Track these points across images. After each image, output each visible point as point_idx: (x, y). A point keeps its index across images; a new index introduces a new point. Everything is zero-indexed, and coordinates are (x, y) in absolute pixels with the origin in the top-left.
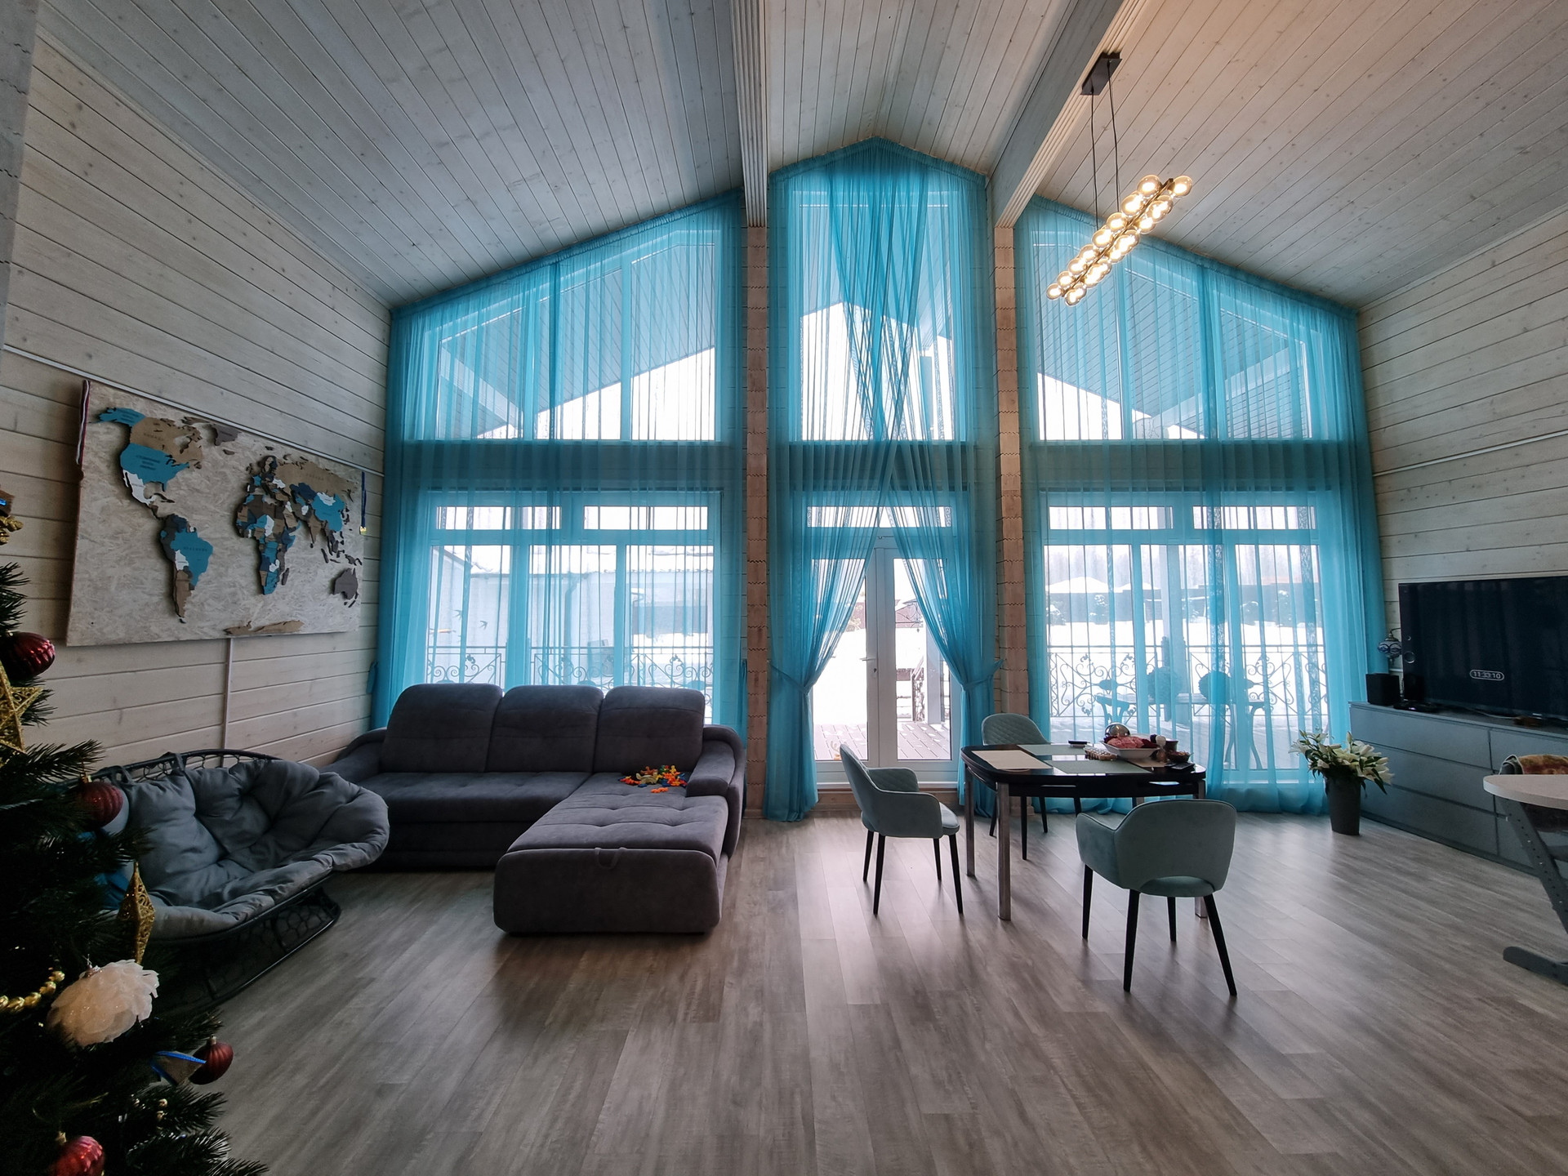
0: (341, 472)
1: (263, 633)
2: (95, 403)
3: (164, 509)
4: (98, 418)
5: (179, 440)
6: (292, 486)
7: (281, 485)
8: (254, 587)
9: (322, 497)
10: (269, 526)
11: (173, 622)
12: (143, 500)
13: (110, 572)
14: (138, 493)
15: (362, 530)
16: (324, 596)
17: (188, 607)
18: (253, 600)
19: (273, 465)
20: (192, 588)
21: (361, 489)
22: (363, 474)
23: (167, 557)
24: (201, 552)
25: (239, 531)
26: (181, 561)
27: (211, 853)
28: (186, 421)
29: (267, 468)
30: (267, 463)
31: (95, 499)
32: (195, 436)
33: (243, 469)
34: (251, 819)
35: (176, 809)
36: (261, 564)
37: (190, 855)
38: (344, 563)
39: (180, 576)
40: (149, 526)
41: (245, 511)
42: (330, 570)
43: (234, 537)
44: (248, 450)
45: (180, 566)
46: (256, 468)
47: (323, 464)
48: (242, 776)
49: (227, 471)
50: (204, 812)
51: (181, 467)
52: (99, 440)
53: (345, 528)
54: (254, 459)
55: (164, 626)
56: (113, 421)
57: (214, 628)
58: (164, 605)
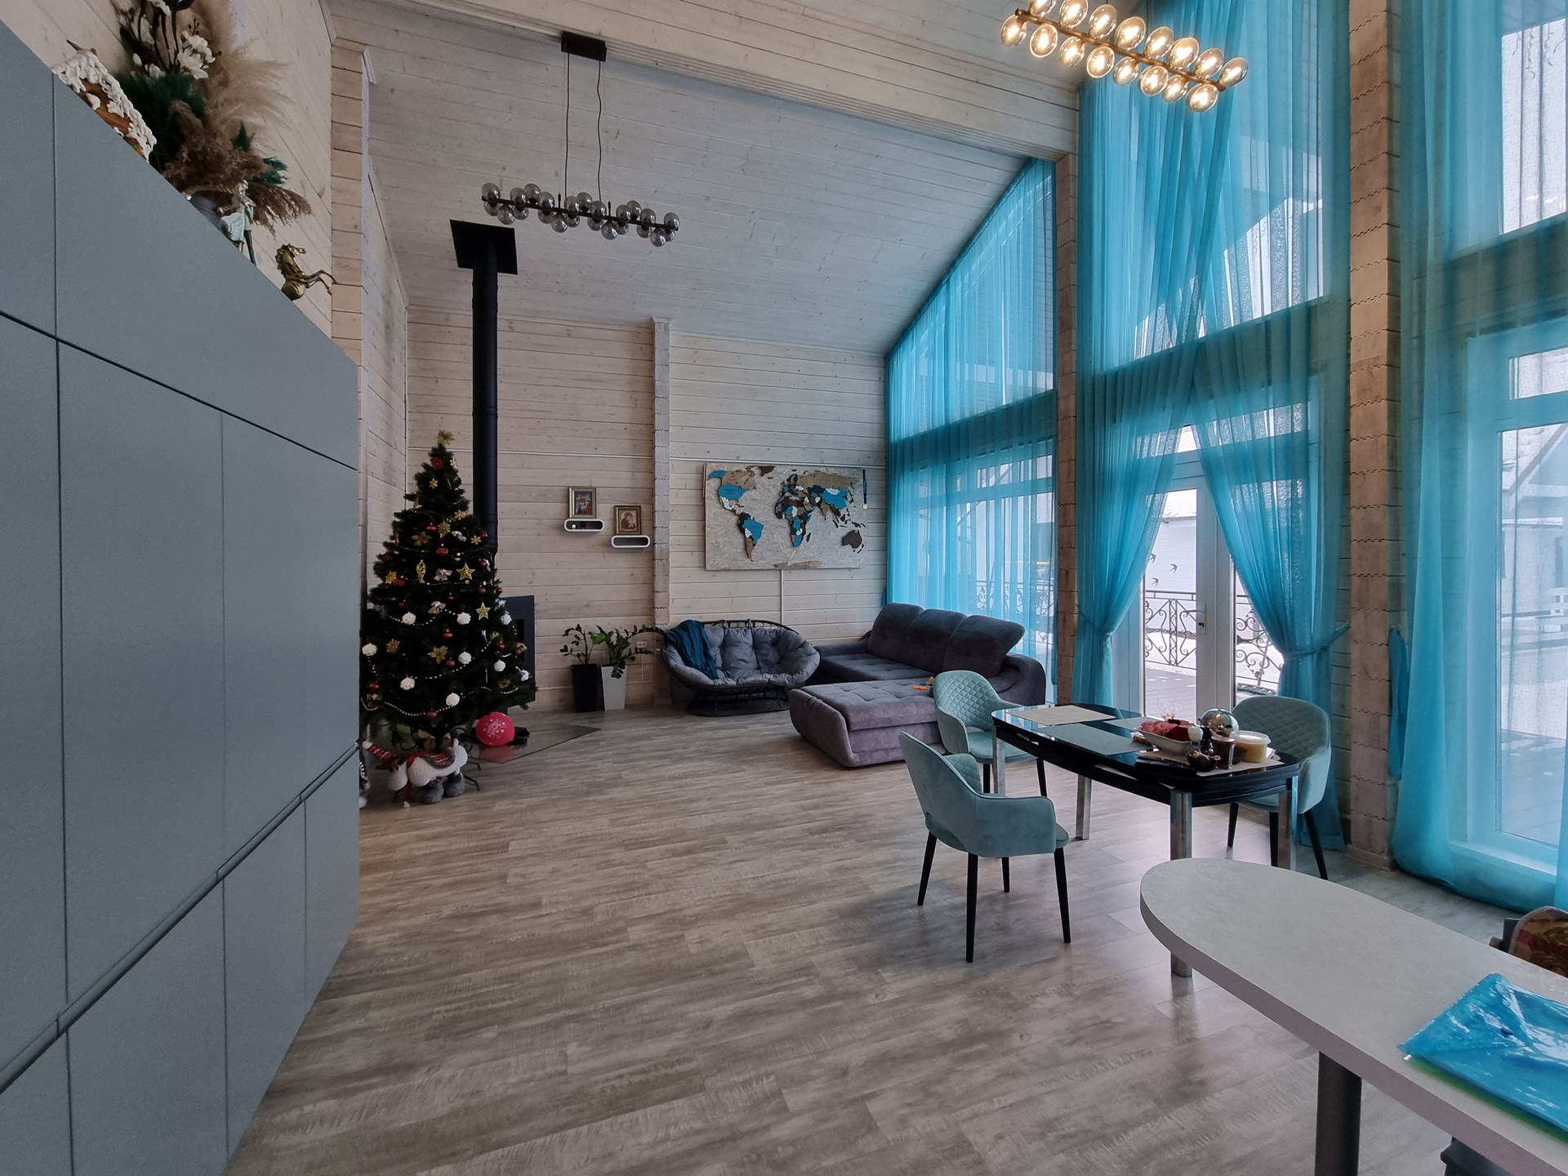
0: (845, 473)
1: (796, 567)
2: (709, 471)
3: (739, 511)
4: (710, 478)
5: (744, 479)
6: (808, 488)
7: (801, 488)
8: (790, 544)
9: (830, 491)
10: (795, 511)
11: (748, 561)
12: (729, 508)
13: (719, 540)
14: (727, 505)
15: (865, 507)
16: (838, 546)
17: (754, 554)
18: (790, 550)
19: (796, 479)
20: (754, 545)
21: (862, 480)
22: (864, 471)
23: (743, 531)
24: (758, 528)
25: (779, 516)
26: (748, 533)
27: (753, 664)
28: (748, 468)
29: (792, 482)
30: (792, 479)
31: (711, 510)
32: (752, 474)
33: (779, 484)
34: (772, 655)
35: (740, 642)
36: (793, 531)
37: (742, 662)
38: (850, 527)
39: (748, 540)
40: (734, 519)
41: (780, 505)
42: (843, 532)
43: (777, 520)
44: (781, 475)
45: (747, 536)
46: (786, 483)
47: (831, 471)
48: (774, 635)
49: (771, 487)
50: (756, 646)
51: (745, 490)
52: (712, 485)
53: (851, 506)
54: (785, 478)
55: (745, 562)
56: (715, 477)
57: (768, 563)
58: (744, 553)
